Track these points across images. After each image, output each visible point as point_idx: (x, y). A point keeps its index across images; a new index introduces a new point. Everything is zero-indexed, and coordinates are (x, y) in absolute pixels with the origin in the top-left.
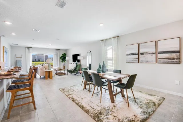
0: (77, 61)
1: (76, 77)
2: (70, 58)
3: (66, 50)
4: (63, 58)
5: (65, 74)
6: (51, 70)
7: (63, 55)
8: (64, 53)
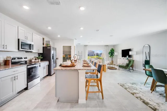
0: (127, 57)
1: (130, 73)
2: (118, 53)
3: (114, 46)
4: (112, 53)
5: (116, 69)
6: (105, 64)
7: (111, 50)
8: (112, 49)
